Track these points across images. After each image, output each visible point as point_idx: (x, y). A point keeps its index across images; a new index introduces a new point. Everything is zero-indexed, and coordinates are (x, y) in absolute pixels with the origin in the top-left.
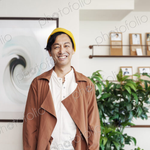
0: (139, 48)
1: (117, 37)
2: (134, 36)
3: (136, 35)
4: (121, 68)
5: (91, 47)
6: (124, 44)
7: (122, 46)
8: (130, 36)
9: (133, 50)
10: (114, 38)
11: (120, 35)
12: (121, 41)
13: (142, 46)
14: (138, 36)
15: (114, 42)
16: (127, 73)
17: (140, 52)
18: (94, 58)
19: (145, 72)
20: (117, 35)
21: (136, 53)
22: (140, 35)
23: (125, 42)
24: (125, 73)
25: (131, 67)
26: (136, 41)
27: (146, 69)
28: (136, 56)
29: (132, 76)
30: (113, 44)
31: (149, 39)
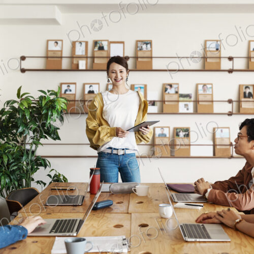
0: (83, 60)
1: (56, 46)
2: (77, 45)
3: (81, 43)
4: (61, 84)
6: (64, 55)
7: (61, 57)
8: (74, 44)
9: (75, 62)
10: (52, 47)
11: (60, 43)
12: (61, 51)
13: (87, 57)
14: (84, 44)
15: (52, 53)
16: (68, 90)
18: (27, 72)
20: (57, 43)
21: (78, 65)
22: (87, 43)
23: (66, 52)
24: (66, 91)
25: (75, 84)
26: (80, 51)
27: (93, 85)
29: (75, 95)
30: (50, 54)
31: (96, 49)
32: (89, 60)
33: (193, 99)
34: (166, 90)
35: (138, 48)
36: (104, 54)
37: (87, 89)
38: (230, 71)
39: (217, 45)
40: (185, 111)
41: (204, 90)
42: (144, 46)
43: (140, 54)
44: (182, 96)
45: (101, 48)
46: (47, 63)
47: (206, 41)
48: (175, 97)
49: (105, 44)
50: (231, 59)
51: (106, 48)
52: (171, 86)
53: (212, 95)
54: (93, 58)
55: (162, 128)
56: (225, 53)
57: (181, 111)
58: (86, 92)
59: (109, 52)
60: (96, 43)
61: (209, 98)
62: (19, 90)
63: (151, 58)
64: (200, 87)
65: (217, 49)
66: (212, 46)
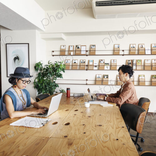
2: (71, 47)
3: (72, 46)
4: (65, 60)
5: (53, 51)
6: (66, 50)
7: (65, 51)
8: (69, 46)
9: (70, 53)
10: (62, 48)
11: (65, 46)
14: (73, 47)
17: (72, 53)
18: (54, 56)
19: (75, 62)
21: (70, 54)
22: (74, 46)
23: (67, 49)
24: (67, 62)
25: (70, 60)
26: (71, 49)
29: (70, 64)
30: (62, 50)
31: (77, 48)
32: (74, 52)
33: (109, 65)
34: (100, 62)
35: (91, 48)
36: (79, 50)
37: (74, 62)
38: (123, 55)
39: (118, 46)
40: (107, 69)
41: (114, 62)
42: (93, 47)
43: (91, 50)
44: (106, 64)
46: (61, 53)
47: (114, 45)
48: (103, 64)
49: (80, 47)
50: (123, 51)
51: (80, 48)
52: (102, 60)
53: (116, 63)
54: (76, 51)
55: (99, 75)
56: (121, 49)
57: (105, 69)
58: (73, 63)
59: (81, 49)
60: (77, 46)
61: (115, 65)
62: (49, 62)
63: (95, 51)
64: (112, 61)
65: (118, 48)
66: (116, 46)
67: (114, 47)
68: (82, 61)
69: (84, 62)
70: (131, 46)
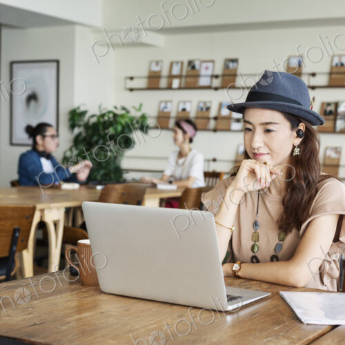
3: (177, 63)
5: (132, 78)
6: (162, 75)
7: (160, 77)
8: (171, 65)
9: (170, 82)
11: (160, 64)
12: (160, 72)
13: (181, 76)
16: (166, 108)
21: (171, 84)
22: (182, 63)
23: (165, 73)
24: (164, 108)
28: (169, 88)
30: (151, 75)
31: (190, 68)
32: (183, 79)
36: (194, 72)
37: (181, 107)
42: (231, 64)
43: (227, 72)
45: (193, 67)
46: (149, 83)
50: (314, 74)
54: (187, 76)
56: (307, 69)
60: (189, 62)
65: (299, 65)
66: (294, 63)
67: (288, 64)
68: (202, 105)
69: (208, 109)
70: (336, 60)
